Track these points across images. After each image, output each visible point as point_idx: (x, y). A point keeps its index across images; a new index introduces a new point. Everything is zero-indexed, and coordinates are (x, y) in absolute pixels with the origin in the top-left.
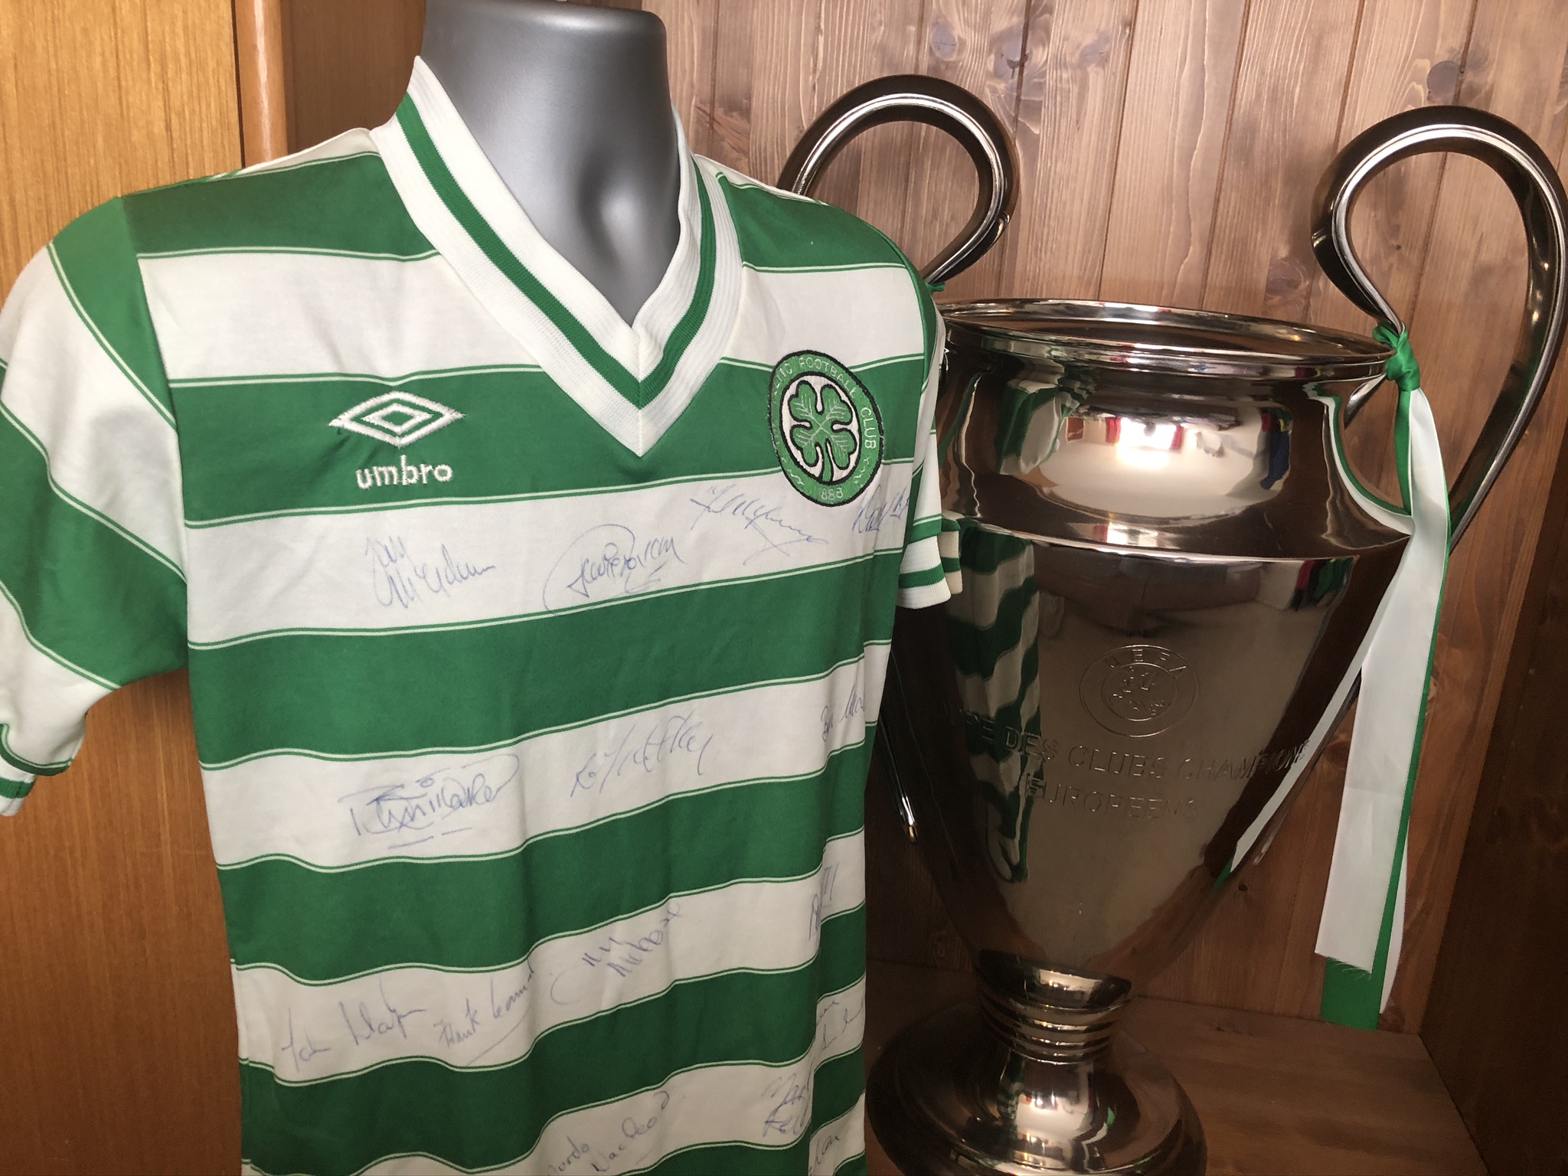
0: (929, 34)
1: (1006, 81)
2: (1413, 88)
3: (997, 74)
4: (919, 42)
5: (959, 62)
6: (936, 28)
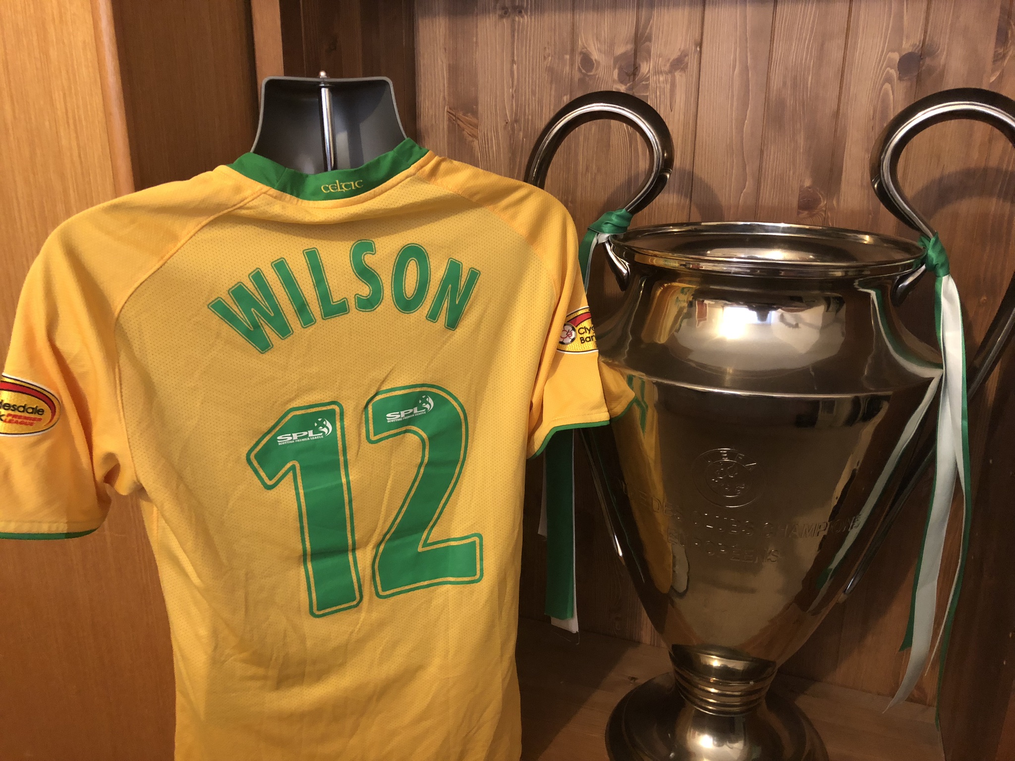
1: (626, 85)
2: (888, 72)
3: (620, 79)
4: (572, 64)
5: (596, 75)
6: (582, 55)
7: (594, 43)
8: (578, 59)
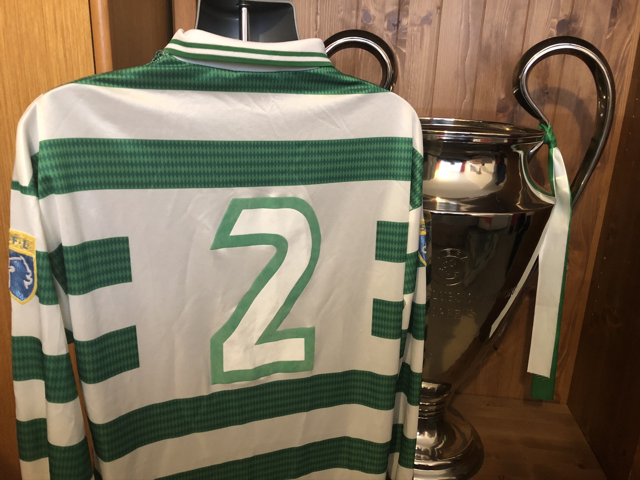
0: (361, 14)
1: (392, 32)
2: (551, 31)
3: (389, 29)
4: (357, 17)
5: (373, 24)
7: (372, 4)
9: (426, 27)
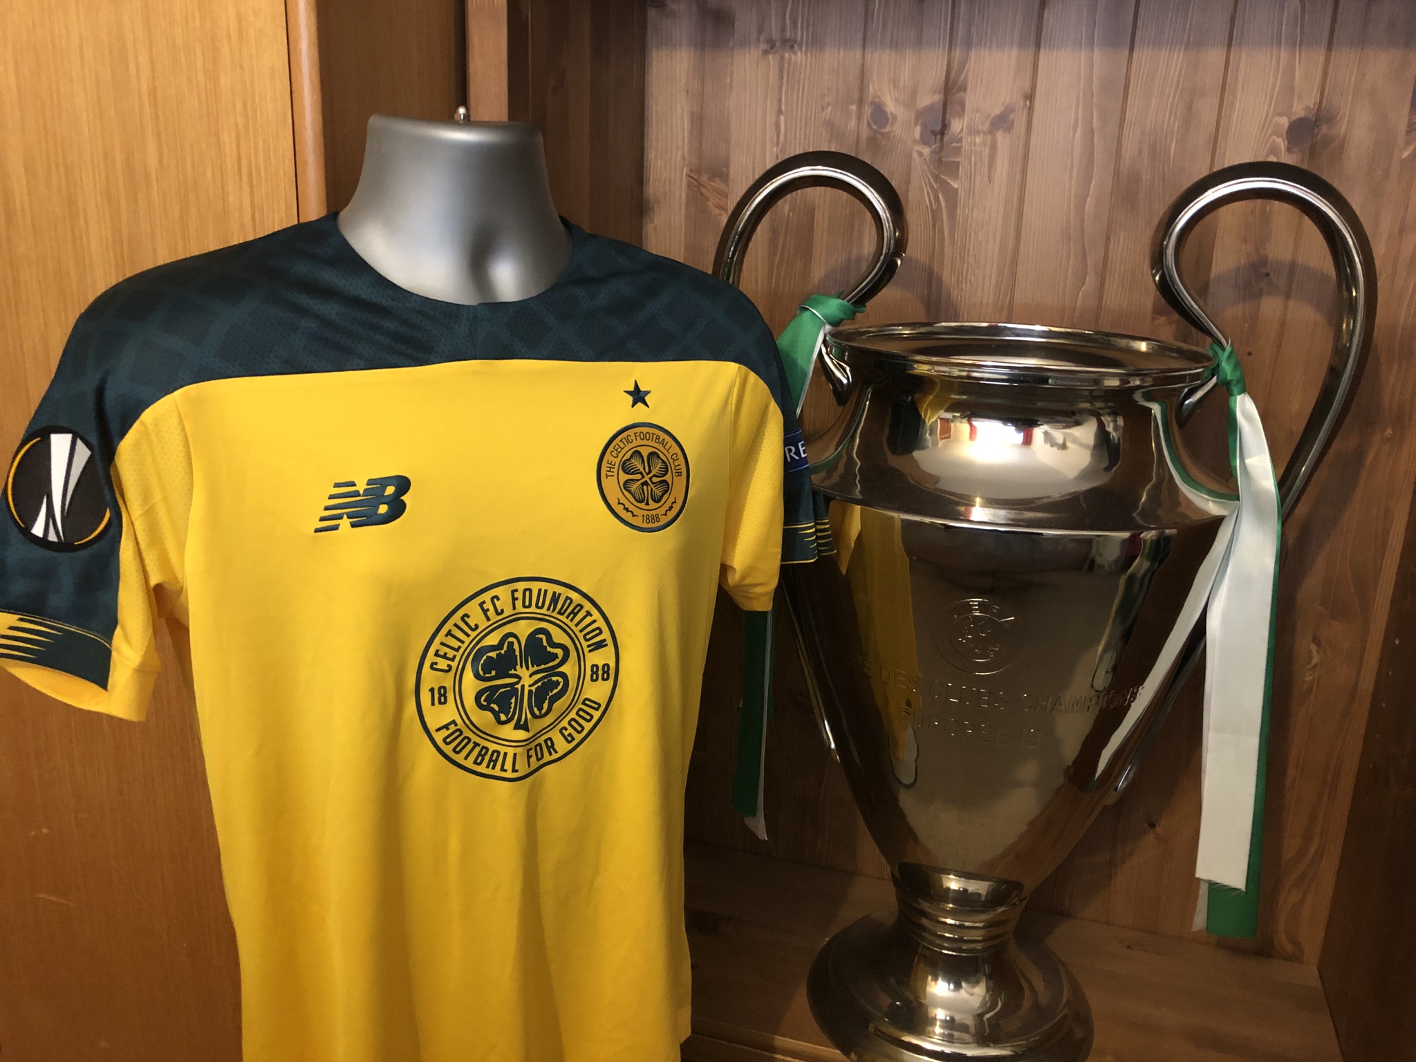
1: (931, 147)
2: (1274, 141)
4: (859, 118)
5: (892, 132)
6: (873, 107)
7: (890, 91)
8: (868, 110)
9: (1000, 135)
